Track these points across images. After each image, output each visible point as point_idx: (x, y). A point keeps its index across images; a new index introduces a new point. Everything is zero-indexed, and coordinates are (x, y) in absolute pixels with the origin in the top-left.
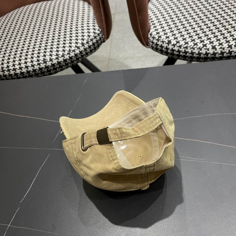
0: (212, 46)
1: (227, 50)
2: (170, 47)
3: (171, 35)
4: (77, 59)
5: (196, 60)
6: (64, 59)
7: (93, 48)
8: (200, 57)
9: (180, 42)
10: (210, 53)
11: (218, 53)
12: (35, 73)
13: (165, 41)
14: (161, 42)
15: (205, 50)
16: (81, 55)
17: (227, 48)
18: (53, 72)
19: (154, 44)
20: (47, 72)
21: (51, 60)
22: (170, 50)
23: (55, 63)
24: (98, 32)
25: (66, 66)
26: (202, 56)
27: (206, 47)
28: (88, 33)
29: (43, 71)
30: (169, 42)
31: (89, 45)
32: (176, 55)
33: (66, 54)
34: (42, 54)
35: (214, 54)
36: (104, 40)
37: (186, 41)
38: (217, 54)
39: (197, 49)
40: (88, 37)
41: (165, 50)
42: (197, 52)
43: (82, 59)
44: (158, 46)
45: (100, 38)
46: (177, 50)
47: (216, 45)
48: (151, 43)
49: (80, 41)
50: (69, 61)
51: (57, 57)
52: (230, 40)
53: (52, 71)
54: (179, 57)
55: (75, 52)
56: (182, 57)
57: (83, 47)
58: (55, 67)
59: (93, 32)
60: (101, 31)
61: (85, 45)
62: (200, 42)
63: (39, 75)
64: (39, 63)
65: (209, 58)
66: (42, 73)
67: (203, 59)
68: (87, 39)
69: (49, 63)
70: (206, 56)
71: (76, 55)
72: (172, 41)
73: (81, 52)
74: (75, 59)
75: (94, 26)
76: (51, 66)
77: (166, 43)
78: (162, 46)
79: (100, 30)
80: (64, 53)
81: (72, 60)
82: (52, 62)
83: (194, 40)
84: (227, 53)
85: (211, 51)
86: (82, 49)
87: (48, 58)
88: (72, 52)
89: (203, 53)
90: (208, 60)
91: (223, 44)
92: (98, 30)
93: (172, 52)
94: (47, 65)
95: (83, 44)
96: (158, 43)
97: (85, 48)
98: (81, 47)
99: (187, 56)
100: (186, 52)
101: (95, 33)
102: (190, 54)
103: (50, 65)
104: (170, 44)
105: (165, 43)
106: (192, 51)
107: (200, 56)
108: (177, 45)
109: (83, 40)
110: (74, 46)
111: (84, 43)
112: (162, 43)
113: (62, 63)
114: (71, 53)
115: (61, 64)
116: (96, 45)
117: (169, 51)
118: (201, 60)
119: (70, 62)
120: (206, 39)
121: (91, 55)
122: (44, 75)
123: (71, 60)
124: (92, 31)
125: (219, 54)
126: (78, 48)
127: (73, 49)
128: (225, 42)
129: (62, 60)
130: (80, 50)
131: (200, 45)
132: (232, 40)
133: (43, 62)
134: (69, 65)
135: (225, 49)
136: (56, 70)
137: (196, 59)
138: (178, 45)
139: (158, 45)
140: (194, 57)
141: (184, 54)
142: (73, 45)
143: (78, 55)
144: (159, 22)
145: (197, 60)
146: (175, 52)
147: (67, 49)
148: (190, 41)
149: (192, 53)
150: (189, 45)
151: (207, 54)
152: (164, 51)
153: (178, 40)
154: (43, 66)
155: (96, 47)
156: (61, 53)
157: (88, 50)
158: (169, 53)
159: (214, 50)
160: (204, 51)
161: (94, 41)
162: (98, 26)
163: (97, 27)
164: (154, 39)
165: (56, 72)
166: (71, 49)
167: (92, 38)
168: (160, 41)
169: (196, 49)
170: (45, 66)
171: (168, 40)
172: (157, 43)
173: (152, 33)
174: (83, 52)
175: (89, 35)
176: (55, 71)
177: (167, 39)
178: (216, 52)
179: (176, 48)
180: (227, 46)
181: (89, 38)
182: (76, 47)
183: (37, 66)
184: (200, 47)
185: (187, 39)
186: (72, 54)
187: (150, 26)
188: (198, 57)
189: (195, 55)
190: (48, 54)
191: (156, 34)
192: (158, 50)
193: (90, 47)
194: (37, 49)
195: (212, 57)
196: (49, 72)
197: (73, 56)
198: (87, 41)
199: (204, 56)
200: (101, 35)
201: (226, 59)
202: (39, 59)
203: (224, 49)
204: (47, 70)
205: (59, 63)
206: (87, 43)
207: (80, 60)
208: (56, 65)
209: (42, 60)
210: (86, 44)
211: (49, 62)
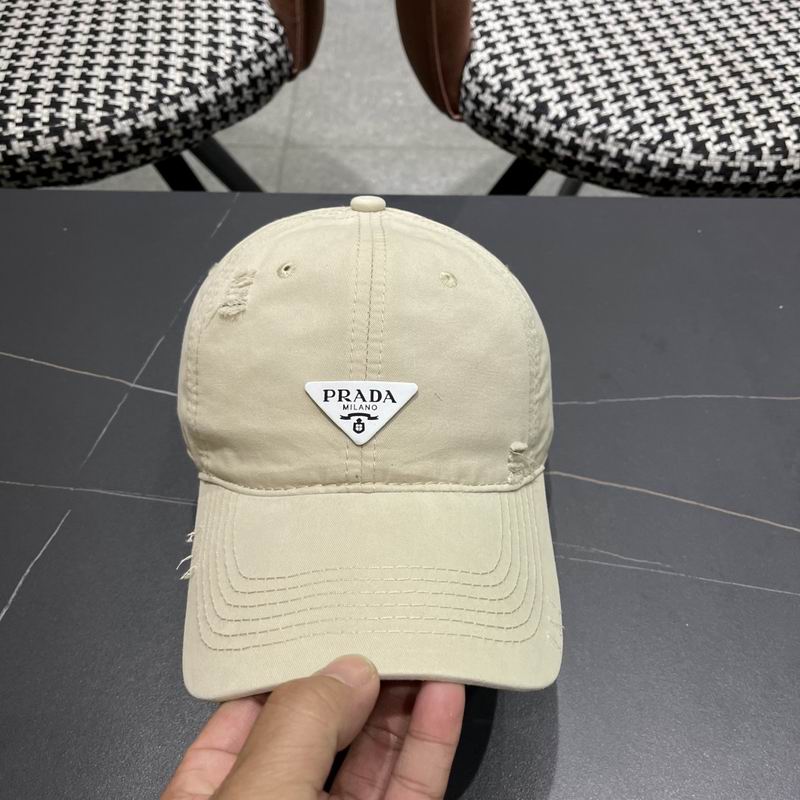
0: (693, 140)
1: (743, 160)
2: (544, 126)
3: (550, 84)
4: (187, 133)
5: (629, 186)
6: (133, 127)
7: (250, 98)
8: (646, 176)
9: (581, 112)
10: (684, 167)
11: (711, 168)
12: (12, 172)
13: (523, 104)
14: (509, 103)
15: (666, 153)
16: (203, 120)
17: (746, 154)
18: (89, 172)
19: (482, 109)
20: (60, 172)
21: (82, 125)
22: (542, 140)
23: (98, 141)
24: (273, 38)
25: (142, 156)
26: (654, 172)
27: (673, 141)
28: (234, 38)
29: (44, 166)
30: (541, 109)
31: (237, 84)
32: (561, 159)
33: (145, 107)
34: (44, 98)
35: (699, 170)
36: (290, 69)
37: (604, 113)
38: (708, 174)
39: (641, 145)
40: (234, 52)
41: (523, 136)
42: (638, 157)
43: (206, 136)
44: (498, 120)
45: (279, 63)
46: (566, 143)
47: (709, 140)
48: (470, 106)
49: (201, 65)
50: (154, 137)
51: (106, 114)
52: (757, 127)
53: (82, 171)
54: (571, 168)
55: (180, 104)
56: (582, 169)
57: (213, 89)
58: (96, 156)
59: (252, 34)
60: (285, 34)
61: (221, 83)
62: (650, 121)
63: (30, 179)
64: (32, 130)
65: (677, 183)
66: (40, 172)
67: (654, 185)
68: (228, 60)
69: (73, 138)
70: (667, 174)
71: (183, 117)
72: (550, 105)
73: (203, 108)
74: (179, 132)
75: (260, 12)
76: (80, 151)
77: (528, 112)
78: (511, 121)
79: (281, 30)
80: (137, 105)
81: (168, 135)
82: (88, 132)
83: (630, 112)
84: (743, 174)
85: (689, 160)
86: (208, 94)
87: (68, 115)
88: (168, 104)
89: (658, 164)
90: (674, 189)
91: (733, 138)
92: (272, 30)
93: (547, 146)
94: (63, 144)
95: (212, 78)
96: (497, 108)
97: (220, 92)
98: (206, 87)
99: (602, 169)
100: (598, 154)
101: (260, 39)
102: (611, 160)
103: (77, 143)
104: (543, 117)
105: (524, 109)
106: (621, 151)
107: (648, 171)
108: (568, 124)
109: (214, 59)
110: (179, 81)
111: (216, 75)
112: (513, 109)
113: (125, 141)
114: (163, 108)
115: (121, 145)
116: (262, 87)
117: (537, 142)
118: (648, 186)
119: (157, 140)
120: (675, 114)
121: (240, 125)
122: (51, 181)
123: (161, 133)
124: (249, 29)
125: (715, 174)
126: (194, 89)
127: (172, 90)
128: (739, 132)
129: (127, 130)
130: (202, 101)
131: (651, 131)
132: (763, 126)
133: (46, 130)
134: (154, 152)
135: (739, 156)
136: (100, 167)
137: (629, 181)
138: (572, 121)
139: (499, 113)
140: (626, 175)
141: (591, 159)
142: (176, 76)
143: (191, 116)
144: (504, 28)
145: (636, 185)
146: (558, 149)
147: (149, 88)
148: (618, 113)
149: (621, 159)
150: (612, 130)
151: (672, 168)
152: (516, 139)
153: (572, 106)
154: (46, 144)
155: (261, 93)
156: (123, 102)
157: (232, 103)
158: (535, 148)
159: (699, 157)
160: (662, 155)
161: (257, 69)
162: (271, 12)
163: (271, 16)
164: (483, 92)
165: (98, 177)
166: (164, 91)
167: (249, 56)
168: (506, 99)
169: (635, 144)
170: (56, 145)
171: (536, 101)
172: (493, 105)
173: (477, 66)
174: (211, 108)
175: (239, 43)
176: (95, 169)
177: (535, 96)
178: (704, 163)
179: (565, 135)
180: (746, 149)
181: (238, 58)
182: (185, 84)
183: (23, 144)
184: (652, 139)
185: (606, 104)
186: (169, 112)
187: (474, 40)
188: (638, 176)
189: (629, 168)
190: (70, 98)
191: (492, 71)
192: (496, 134)
193: (237, 91)
194: (24, 74)
195: (690, 181)
196: (70, 174)
197: (170, 120)
198: (227, 67)
199: (660, 174)
200: (281, 50)
201: (734, 193)
202: (31, 115)
203: (733, 156)
204: (64, 163)
205: (113, 140)
206: (230, 73)
207: (198, 136)
208: (100, 146)
209: (46, 119)
210: (224, 79)
211: (72, 131)
